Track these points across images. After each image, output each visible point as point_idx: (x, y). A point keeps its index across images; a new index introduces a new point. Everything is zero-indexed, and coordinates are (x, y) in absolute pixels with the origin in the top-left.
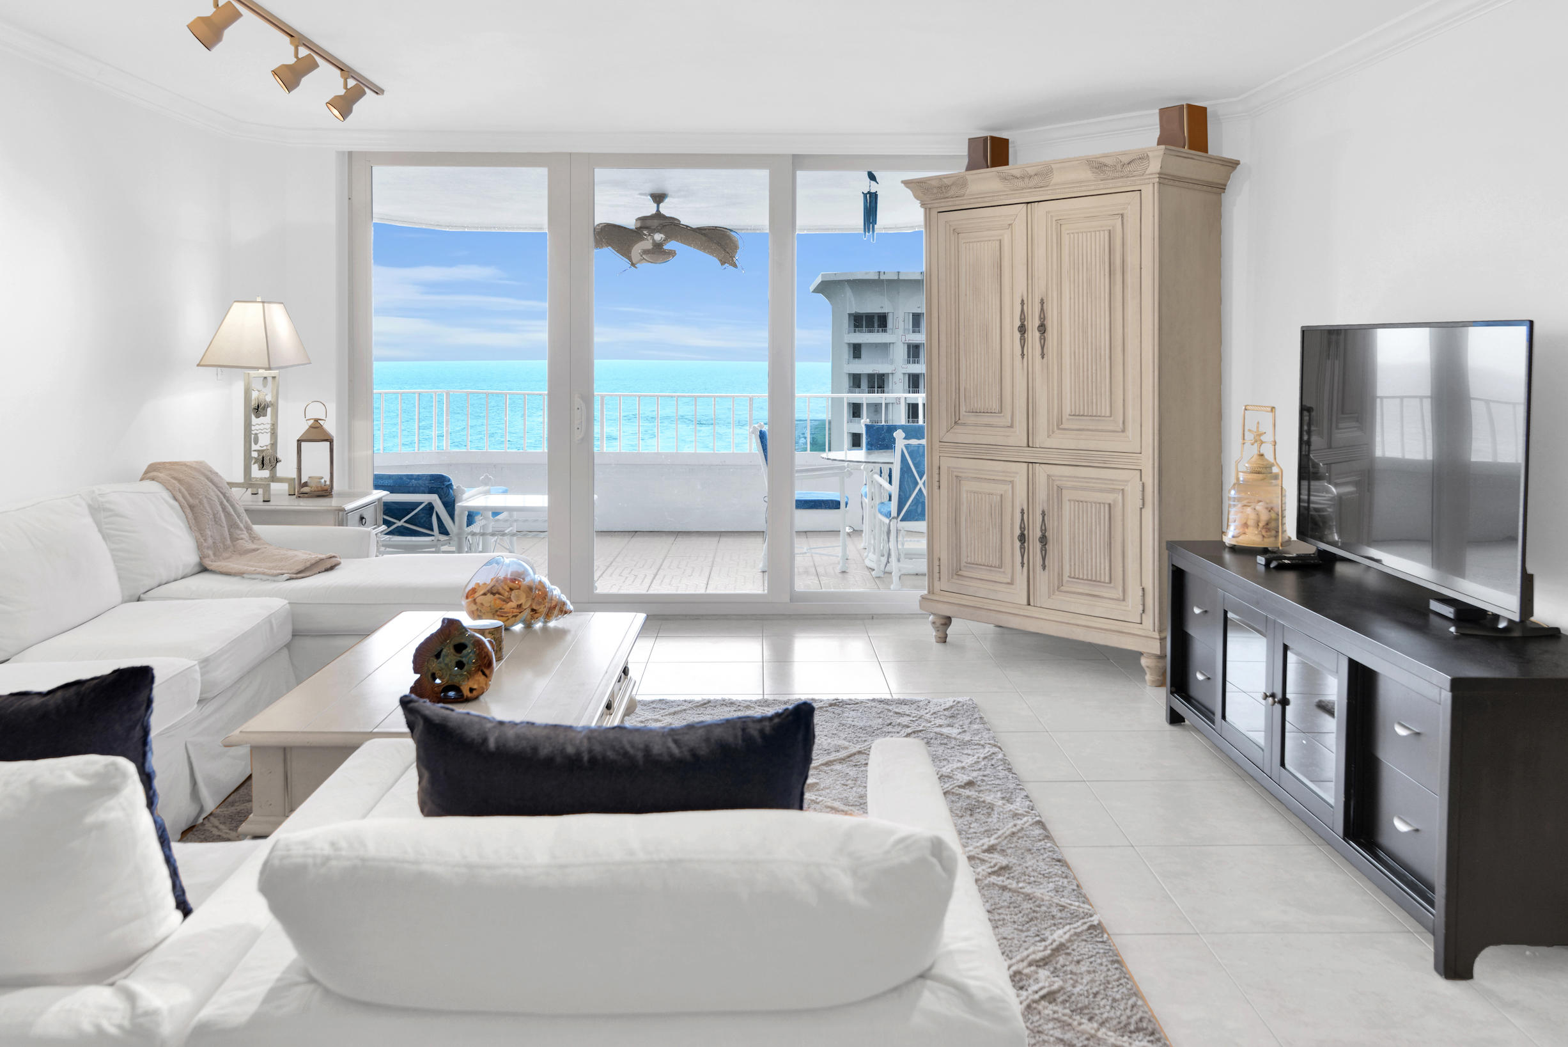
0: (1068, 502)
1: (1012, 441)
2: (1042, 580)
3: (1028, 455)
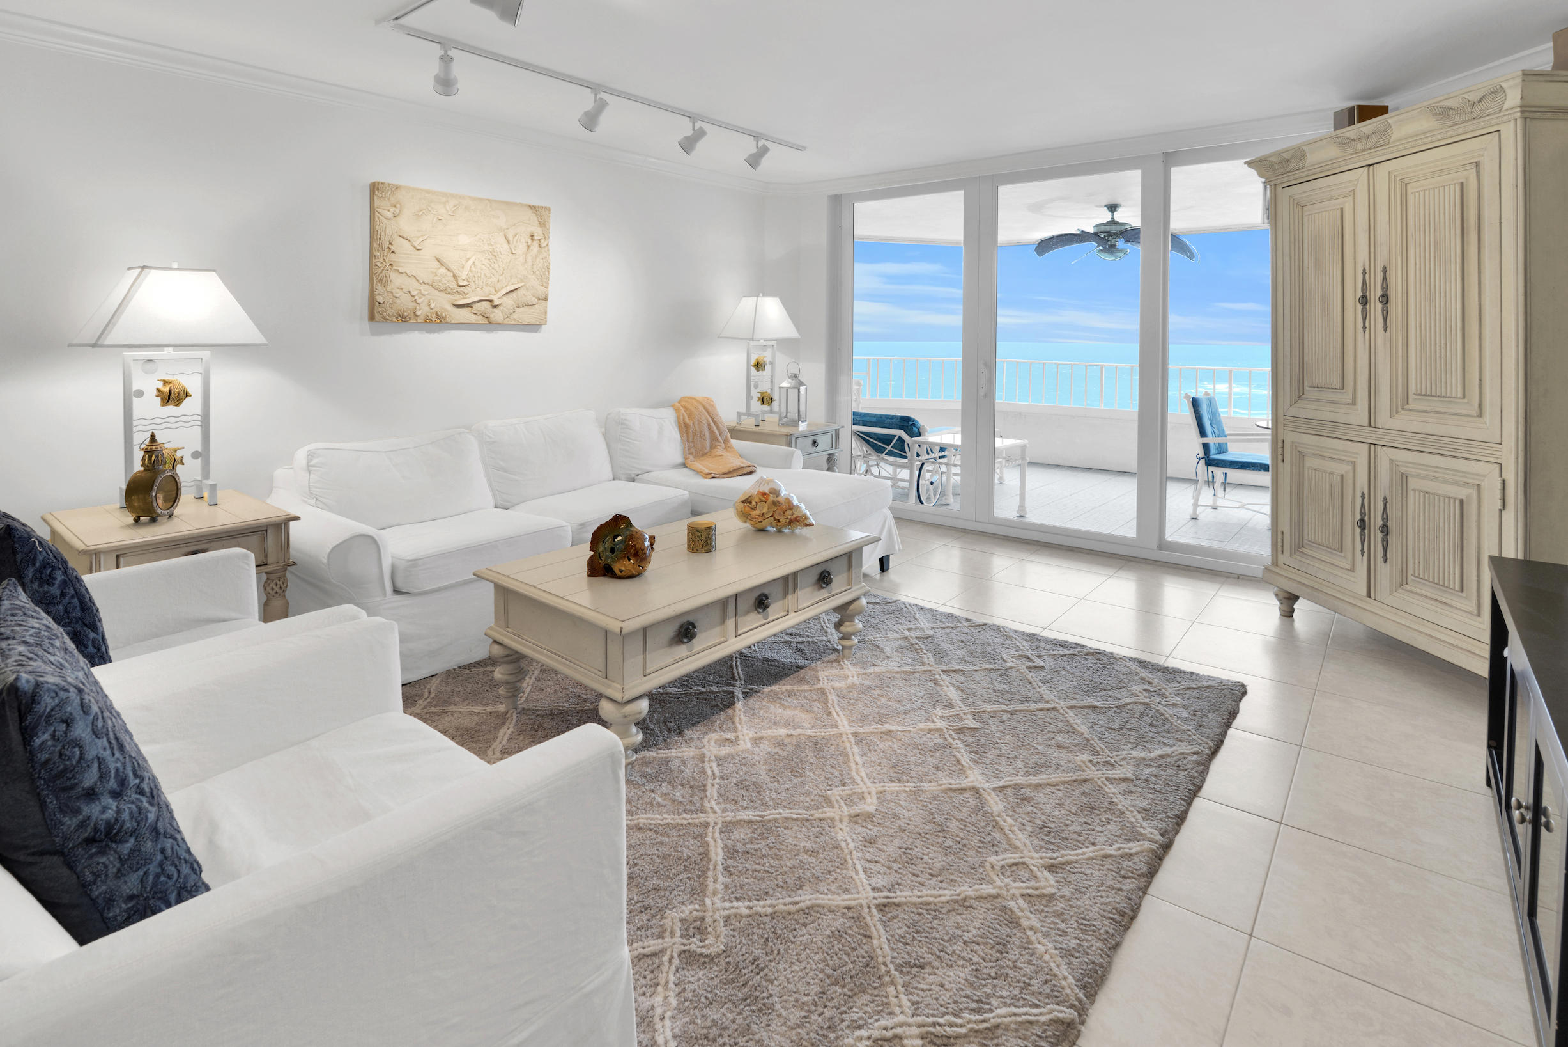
0: (1412, 492)
1: (1352, 419)
2: (1383, 572)
3: (1370, 436)
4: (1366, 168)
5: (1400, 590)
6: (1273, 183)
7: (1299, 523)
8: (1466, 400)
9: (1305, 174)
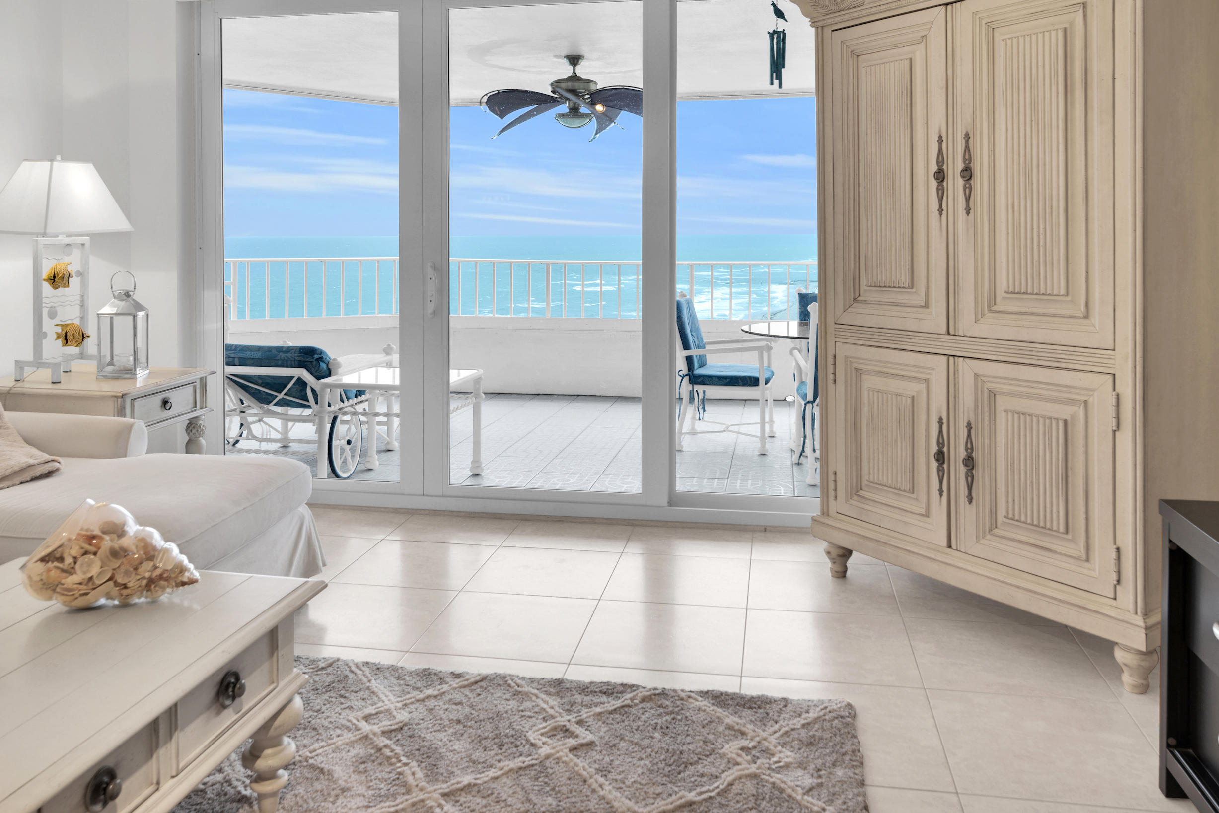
0: (1004, 414)
1: (925, 326)
2: (967, 515)
3: (949, 346)
4: (944, 8)
5: (988, 536)
6: (821, 24)
7: (856, 459)
8: (1069, 298)
9: (864, 13)
